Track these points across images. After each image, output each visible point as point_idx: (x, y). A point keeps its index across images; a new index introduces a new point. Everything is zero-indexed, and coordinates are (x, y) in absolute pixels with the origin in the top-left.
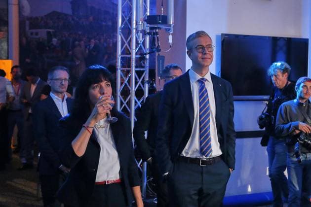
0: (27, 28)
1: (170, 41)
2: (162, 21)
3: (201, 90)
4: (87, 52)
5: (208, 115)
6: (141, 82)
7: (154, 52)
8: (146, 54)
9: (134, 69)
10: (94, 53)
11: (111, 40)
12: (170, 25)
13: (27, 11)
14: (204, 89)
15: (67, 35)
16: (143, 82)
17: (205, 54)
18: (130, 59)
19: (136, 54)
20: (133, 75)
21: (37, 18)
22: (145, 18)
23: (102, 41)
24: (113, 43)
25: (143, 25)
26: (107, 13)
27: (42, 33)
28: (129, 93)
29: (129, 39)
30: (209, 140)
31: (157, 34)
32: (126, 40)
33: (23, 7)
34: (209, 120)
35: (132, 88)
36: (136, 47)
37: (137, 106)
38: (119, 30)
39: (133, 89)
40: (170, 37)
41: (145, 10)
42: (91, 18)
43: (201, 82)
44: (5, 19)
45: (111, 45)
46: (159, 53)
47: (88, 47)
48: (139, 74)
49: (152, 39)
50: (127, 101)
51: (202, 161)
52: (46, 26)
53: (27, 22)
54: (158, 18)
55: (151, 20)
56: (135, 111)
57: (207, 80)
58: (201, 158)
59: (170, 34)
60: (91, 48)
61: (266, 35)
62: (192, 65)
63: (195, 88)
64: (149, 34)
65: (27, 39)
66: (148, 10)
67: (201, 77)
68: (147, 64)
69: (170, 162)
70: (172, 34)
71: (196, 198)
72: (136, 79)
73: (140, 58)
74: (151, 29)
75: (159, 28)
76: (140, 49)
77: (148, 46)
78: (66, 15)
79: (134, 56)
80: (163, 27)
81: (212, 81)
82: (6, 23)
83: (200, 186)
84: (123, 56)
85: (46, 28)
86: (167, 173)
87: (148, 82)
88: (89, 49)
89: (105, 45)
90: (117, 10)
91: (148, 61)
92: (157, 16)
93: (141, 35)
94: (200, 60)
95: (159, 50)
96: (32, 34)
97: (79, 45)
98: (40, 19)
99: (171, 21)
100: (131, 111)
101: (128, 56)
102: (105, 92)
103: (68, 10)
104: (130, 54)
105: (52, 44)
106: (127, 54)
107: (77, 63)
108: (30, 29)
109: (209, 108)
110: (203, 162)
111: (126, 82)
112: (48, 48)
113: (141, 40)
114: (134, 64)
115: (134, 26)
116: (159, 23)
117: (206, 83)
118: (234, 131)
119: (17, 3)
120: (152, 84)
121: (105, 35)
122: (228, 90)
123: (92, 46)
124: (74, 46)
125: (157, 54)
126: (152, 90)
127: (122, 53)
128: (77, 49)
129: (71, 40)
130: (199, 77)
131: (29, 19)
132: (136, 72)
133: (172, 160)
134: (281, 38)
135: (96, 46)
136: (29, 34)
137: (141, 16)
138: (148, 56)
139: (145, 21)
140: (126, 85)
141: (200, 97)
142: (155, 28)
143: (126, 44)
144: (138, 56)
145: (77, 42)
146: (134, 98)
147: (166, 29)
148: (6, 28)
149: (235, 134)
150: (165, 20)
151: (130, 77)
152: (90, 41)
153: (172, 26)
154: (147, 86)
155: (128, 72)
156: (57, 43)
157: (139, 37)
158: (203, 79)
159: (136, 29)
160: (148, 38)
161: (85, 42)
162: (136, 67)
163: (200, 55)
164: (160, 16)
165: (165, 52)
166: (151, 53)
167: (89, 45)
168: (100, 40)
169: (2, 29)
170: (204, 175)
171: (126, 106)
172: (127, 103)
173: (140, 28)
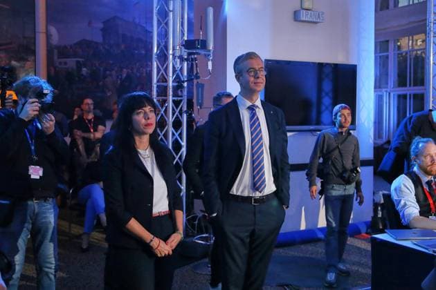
0: (56, 57)
1: (210, 67)
2: (201, 46)
3: (251, 118)
4: (119, 82)
5: (262, 146)
6: (179, 112)
7: (192, 79)
8: (183, 82)
9: (171, 98)
10: (127, 84)
11: (144, 70)
12: (209, 51)
13: (55, 39)
14: (256, 117)
15: (97, 65)
16: (181, 113)
17: (258, 78)
18: (166, 88)
19: (173, 82)
20: (171, 104)
21: (65, 47)
22: (182, 42)
23: (135, 71)
24: (146, 73)
25: (181, 50)
26: (139, 40)
27: (71, 63)
28: (166, 125)
29: (165, 66)
30: (263, 174)
31: (196, 59)
32: (163, 66)
33: (51, 35)
34: (263, 151)
35: (169, 119)
36: (173, 75)
37: (175, 138)
38: (154, 56)
39: (171, 120)
40: (210, 64)
41: (183, 34)
42: (123, 47)
43: (252, 109)
44: (33, 48)
45: (144, 75)
46: (198, 80)
47: (120, 77)
48: (177, 103)
49: (190, 66)
50: (163, 133)
51: (254, 199)
52: (75, 55)
53: (56, 51)
54: (197, 42)
55: (189, 45)
56: (173, 143)
57: (257, 107)
58: (253, 195)
59: (209, 60)
60: (123, 78)
61: (311, 61)
62: (240, 90)
63: (245, 116)
64: (187, 60)
65: (55, 68)
66: (186, 35)
67: (251, 104)
68: (185, 93)
69: (219, 201)
70: (212, 60)
71: (248, 240)
72: (173, 109)
73: (177, 86)
74: (189, 54)
75: (197, 53)
76: (178, 75)
77: (185, 73)
78: (96, 43)
79: (171, 84)
80: (202, 52)
81: (264, 108)
82: (34, 53)
83: (252, 228)
84: (158, 84)
85: (75, 58)
86: (215, 215)
87: (186, 112)
88: (121, 79)
89: (138, 74)
90: (152, 38)
91: (186, 90)
92: (196, 40)
93: (178, 61)
94: (252, 85)
95: (197, 77)
96: (60, 63)
97: (111, 75)
98: (69, 47)
99: (211, 46)
100: (168, 143)
101: (164, 84)
102: (150, 117)
103: (98, 38)
104: (166, 81)
105: (82, 75)
106: (163, 82)
107: (109, 94)
108: (58, 58)
109: (261, 138)
110: (256, 200)
111: (162, 112)
112: (77, 79)
113: (178, 66)
114: (171, 92)
115: (171, 52)
116: (198, 48)
117: (257, 110)
118: (288, 164)
119: (45, 31)
120: (191, 114)
121: (138, 64)
122: (280, 119)
123: (124, 75)
124: (105, 77)
125: (195, 81)
126: (191, 121)
127: (158, 81)
128: (109, 80)
129: (102, 69)
130: (249, 104)
131: (58, 47)
132: (174, 101)
133: (222, 199)
134: (327, 64)
135: (128, 76)
136: (57, 64)
137: (178, 41)
138: (185, 84)
139: (183, 45)
140: (162, 115)
141: (251, 126)
142: (194, 54)
143: (162, 71)
144: (176, 84)
145: (108, 72)
146: (171, 130)
147: (205, 55)
148: (33, 58)
149: (289, 168)
150: (204, 44)
151: (166, 107)
152: (122, 70)
153: (212, 52)
154: (185, 116)
155: (165, 101)
156: (87, 73)
157: (176, 64)
158: (254, 105)
159: (173, 55)
160: (185, 64)
161: (116, 72)
162: (173, 96)
163: (252, 79)
164: (198, 40)
165: (204, 79)
166: (190, 80)
167: (121, 75)
168: (132, 69)
169: (29, 59)
170: (258, 215)
171: (163, 138)
172: (164, 135)
173: (178, 54)
